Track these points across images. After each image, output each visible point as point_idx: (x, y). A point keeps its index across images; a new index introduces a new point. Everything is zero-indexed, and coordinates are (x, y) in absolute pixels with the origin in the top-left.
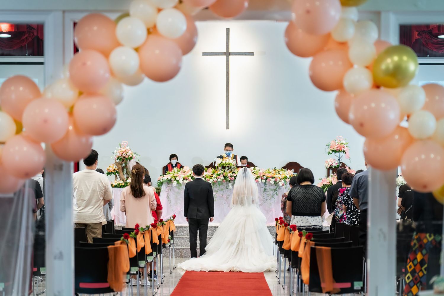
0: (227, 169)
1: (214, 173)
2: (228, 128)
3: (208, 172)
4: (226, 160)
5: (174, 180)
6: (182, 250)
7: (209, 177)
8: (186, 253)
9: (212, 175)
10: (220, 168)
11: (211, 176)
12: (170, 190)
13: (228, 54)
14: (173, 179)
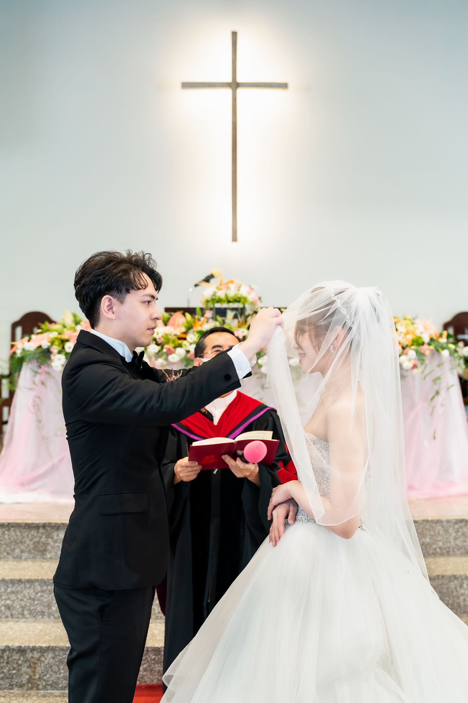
0: (230, 314)
1: (189, 328)
2: (235, 239)
3: (173, 325)
4: (228, 288)
5: (60, 352)
6: (36, 655)
7: (173, 342)
8: (55, 668)
9: (183, 336)
10: (209, 314)
11: (180, 339)
12: (43, 383)
13: (235, 85)
14: (55, 349)
